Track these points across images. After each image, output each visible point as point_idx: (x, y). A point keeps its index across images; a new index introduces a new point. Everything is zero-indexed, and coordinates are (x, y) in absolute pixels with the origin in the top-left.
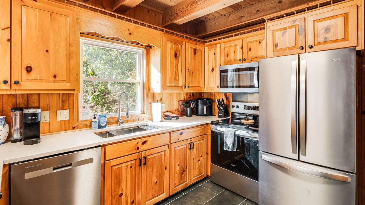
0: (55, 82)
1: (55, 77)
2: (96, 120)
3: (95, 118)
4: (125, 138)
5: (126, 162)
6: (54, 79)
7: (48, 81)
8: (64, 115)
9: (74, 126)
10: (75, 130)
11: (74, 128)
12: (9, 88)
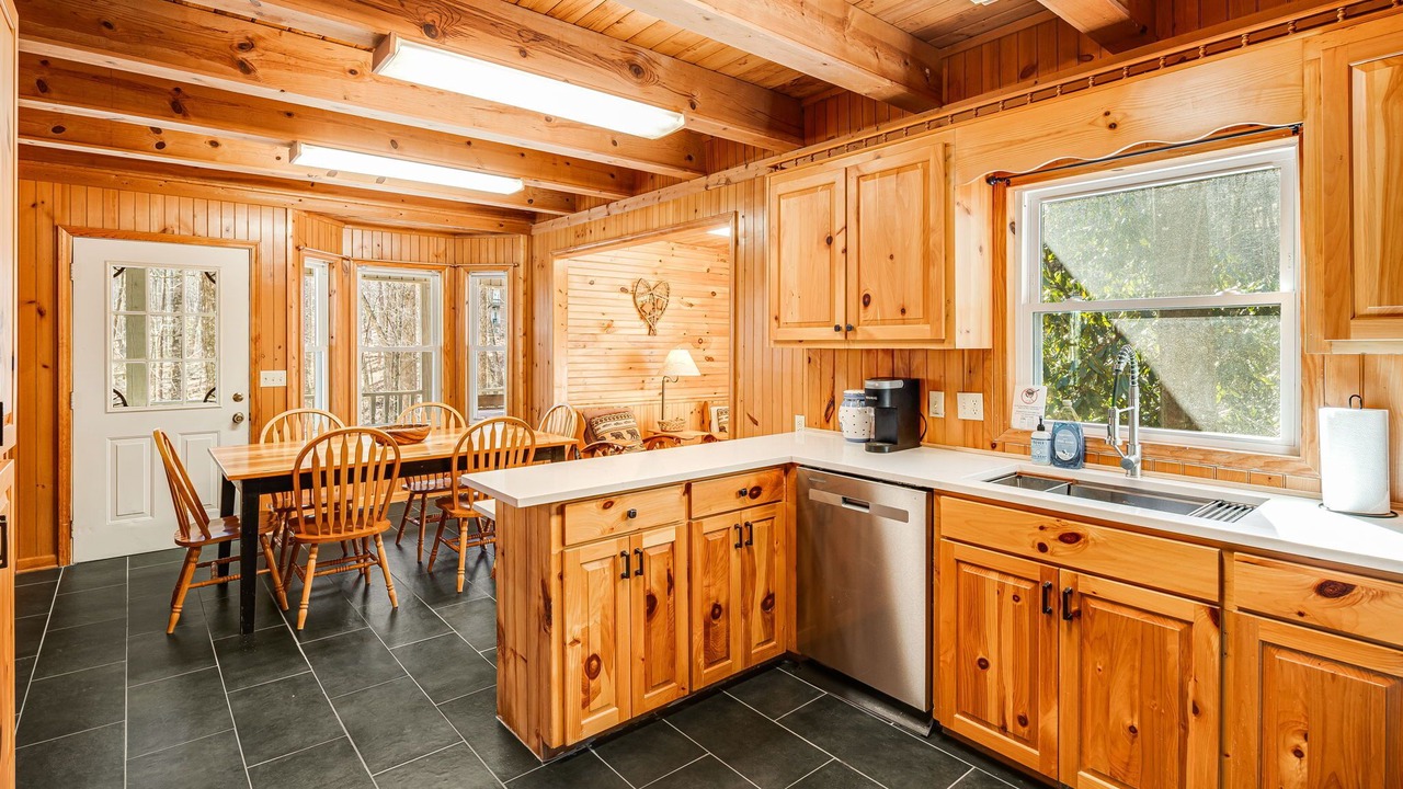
0: (904, 324)
1: (903, 311)
2: (1046, 435)
3: (1041, 428)
4: (1005, 494)
5: (1001, 572)
6: (901, 316)
7: (893, 322)
8: (971, 406)
9: (996, 440)
10: (994, 453)
11: (994, 446)
12: (843, 338)
